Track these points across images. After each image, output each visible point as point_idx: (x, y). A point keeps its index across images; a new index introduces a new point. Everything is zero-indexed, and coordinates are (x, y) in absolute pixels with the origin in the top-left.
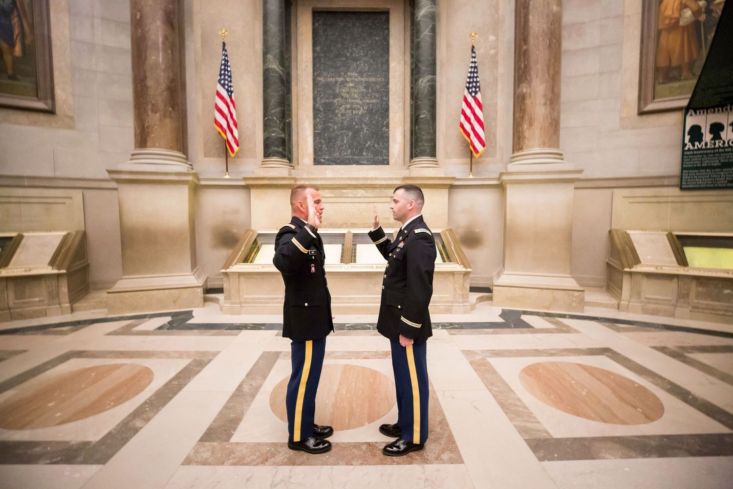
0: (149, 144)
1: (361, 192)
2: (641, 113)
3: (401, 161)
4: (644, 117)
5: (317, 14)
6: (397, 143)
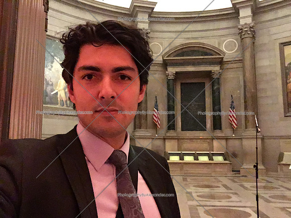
0: (142, 127)
2: (285, 116)
3: (210, 129)
4: (286, 118)
5: (182, 84)
6: (209, 124)
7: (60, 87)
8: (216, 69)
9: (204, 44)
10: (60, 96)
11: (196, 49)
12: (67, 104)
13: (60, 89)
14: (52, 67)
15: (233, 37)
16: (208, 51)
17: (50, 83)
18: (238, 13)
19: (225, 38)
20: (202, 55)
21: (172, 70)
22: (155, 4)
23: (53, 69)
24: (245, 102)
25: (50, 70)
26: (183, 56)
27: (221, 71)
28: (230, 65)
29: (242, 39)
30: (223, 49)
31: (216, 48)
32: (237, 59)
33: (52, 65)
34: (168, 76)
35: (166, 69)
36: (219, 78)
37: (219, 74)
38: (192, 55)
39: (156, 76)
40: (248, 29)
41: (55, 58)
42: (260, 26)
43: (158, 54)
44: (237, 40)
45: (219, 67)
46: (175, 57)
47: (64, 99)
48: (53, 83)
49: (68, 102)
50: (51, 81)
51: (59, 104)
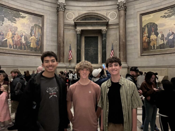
2: (141, 56)
3: (100, 63)
6: (100, 60)
7: (8, 36)
8: (104, 28)
9: (97, 14)
10: (9, 42)
11: (92, 16)
12: (14, 47)
13: (8, 38)
14: (3, 24)
15: (115, 10)
16: (100, 18)
17: (2, 34)
19: (108, 11)
20: (96, 20)
21: (79, 29)
23: (3, 25)
24: (119, 47)
25: (1, 25)
26: (86, 20)
27: (107, 30)
28: (112, 26)
29: (119, 11)
30: (109, 17)
31: (104, 16)
32: (116, 23)
33: (3, 22)
34: (77, 32)
35: (76, 28)
36: (106, 34)
37: (106, 31)
38: (91, 20)
39: (71, 32)
40: (123, 5)
41: (5, 18)
42: (130, 4)
43: (72, 20)
44: (116, 12)
45: (106, 27)
46: (81, 20)
47: (12, 44)
48: (3, 34)
49: (15, 46)
50: (2, 33)
51: (8, 47)
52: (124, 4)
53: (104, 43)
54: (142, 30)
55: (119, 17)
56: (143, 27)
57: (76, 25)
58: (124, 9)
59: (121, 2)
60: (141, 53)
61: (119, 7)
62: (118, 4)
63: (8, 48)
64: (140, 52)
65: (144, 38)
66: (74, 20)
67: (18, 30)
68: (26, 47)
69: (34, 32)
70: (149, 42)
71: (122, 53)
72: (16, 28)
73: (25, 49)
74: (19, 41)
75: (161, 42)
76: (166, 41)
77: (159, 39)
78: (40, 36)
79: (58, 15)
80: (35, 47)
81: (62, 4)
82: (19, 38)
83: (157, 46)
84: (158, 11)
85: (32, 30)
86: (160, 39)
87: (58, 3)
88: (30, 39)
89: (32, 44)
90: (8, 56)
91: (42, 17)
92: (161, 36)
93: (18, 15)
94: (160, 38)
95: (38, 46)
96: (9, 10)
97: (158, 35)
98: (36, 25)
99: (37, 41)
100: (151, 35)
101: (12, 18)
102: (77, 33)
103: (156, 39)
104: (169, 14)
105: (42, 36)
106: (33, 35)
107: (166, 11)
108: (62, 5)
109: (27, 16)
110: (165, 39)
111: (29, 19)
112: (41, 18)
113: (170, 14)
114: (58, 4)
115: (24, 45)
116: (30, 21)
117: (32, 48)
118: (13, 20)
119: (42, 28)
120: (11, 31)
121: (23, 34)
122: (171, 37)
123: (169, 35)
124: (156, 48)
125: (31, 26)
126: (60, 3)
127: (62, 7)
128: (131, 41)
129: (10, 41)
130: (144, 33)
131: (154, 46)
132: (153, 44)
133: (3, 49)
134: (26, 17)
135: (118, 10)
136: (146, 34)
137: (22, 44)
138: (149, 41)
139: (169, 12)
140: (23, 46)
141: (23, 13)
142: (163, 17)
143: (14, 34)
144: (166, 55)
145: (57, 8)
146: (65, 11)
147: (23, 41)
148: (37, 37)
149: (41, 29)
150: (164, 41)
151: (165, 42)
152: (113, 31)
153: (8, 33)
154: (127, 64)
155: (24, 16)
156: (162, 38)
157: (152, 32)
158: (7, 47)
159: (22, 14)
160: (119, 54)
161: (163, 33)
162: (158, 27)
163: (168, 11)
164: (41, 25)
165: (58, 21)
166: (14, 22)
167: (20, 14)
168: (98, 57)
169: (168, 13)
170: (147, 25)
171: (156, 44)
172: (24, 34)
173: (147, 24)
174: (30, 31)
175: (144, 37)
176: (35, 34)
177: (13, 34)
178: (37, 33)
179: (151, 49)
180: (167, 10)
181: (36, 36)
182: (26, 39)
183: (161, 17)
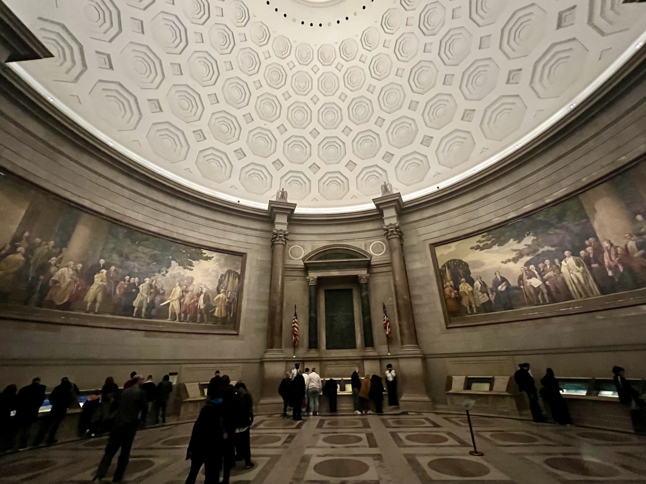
1: (346, 362)
2: (447, 328)
3: (361, 347)
4: (448, 330)
5: (326, 291)
6: (359, 340)
7: (173, 296)
8: (363, 273)
9: (347, 246)
10: (173, 307)
11: (339, 251)
12: (180, 318)
13: (173, 299)
14: (167, 272)
15: (380, 239)
16: (353, 254)
17: (161, 292)
18: (382, 214)
19: (371, 241)
20: (347, 258)
21: (313, 275)
22: (295, 205)
23: (168, 275)
24: (398, 311)
25: (164, 275)
26: (326, 259)
27: (368, 275)
28: (378, 269)
29: (389, 240)
30: (371, 251)
31: (362, 250)
32: (385, 262)
33: (168, 270)
34: (309, 281)
35: (307, 274)
36: (367, 284)
37: (367, 279)
38: (335, 258)
39: (296, 282)
40: (394, 229)
41: (173, 262)
42: (406, 227)
43: (300, 258)
44: (384, 242)
45: (366, 271)
46: (316, 260)
47: (177, 312)
48: (165, 292)
49: (183, 315)
50: (162, 290)
51: (169, 319)
52: (396, 228)
53: (365, 302)
54: (441, 275)
55: (390, 250)
56: (440, 267)
57: (307, 268)
58: (398, 236)
59: (391, 224)
60: (447, 324)
61: (387, 233)
62: (385, 227)
63: (168, 321)
64: (443, 321)
65: (447, 290)
66: (303, 259)
67: (194, 283)
68: (205, 316)
69: (224, 284)
70: (458, 299)
71: (404, 323)
72: (192, 279)
73: (202, 321)
74: (192, 304)
75: (483, 299)
76: (493, 294)
77: (477, 291)
78: (235, 294)
79: (273, 251)
80: (224, 315)
81: (281, 232)
82: (193, 298)
83: (476, 306)
84: (462, 238)
85: (220, 282)
86: (481, 291)
87: (275, 231)
88: (215, 299)
89: (217, 309)
90: (164, 338)
91: (242, 256)
92: (480, 285)
93: (198, 254)
94: (479, 289)
95: (230, 314)
96: (183, 246)
97: (475, 284)
98: (229, 272)
99: (228, 302)
100: (460, 284)
101: (187, 261)
102: (310, 285)
103: (472, 292)
104: (486, 242)
105: (240, 291)
106: (221, 292)
107: (479, 238)
108: (281, 234)
109: (216, 256)
110: (489, 291)
111: (218, 260)
112: (240, 258)
113: (489, 242)
114: (274, 233)
115: (201, 313)
116: (219, 265)
117: (217, 317)
118: (187, 264)
119: (241, 277)
120: (180, 285)
121: (202, 289)
122: (502, 288)
123: (496, 283)
124: (476, 310)
125: (221, 273)
126: (278, 231)
127: (280, 237)
128: (420, 297)
129: (175, 306)
130: (444, 281)
131: (471, 307)
132: (468, 303)
133: (158, 324)
134: (213, 257)
135: (387, 238)
136: (449, 282)
137: (198, 311)
138: (457, 296)
139: (484, 239)
140: (199, 316)
141: (209, 251)
142: (476, 249)
143: (185, 291)
144: (500, 325)
145: (273, 239)
146: (286, 244)
147: (201, 304)
148: (229, 294)
149: (239, 279)
150: (488, 295)
151: (492, 297)
152: (381, 276)
153: (174, 289)
154: (419, 348)
155: (209, 256)
156: (484, 289)
157: (459, 278)
158: (167, 318)
159: (206, 254)
160: (400, 325)
161: (482, 280)
162: (470, 268)
163: (483, 237)
164: (239, 271)
165: (272, 262)
166: (190, 267)
167: (202, 253)
168: (355, 331)
169: (484, 241)
170: (448, 264)
171: (473, 302)
172: (204, 290)
173: (448, 262)
174: (218, 284)
175: (447, 287)
176: (226, 289)
177: (183, 291)
178: (230, 288)
179: (467, 312)
180: (481, 235)
181: (228, 292)
182: (207, 299)
183: (472, 248)
